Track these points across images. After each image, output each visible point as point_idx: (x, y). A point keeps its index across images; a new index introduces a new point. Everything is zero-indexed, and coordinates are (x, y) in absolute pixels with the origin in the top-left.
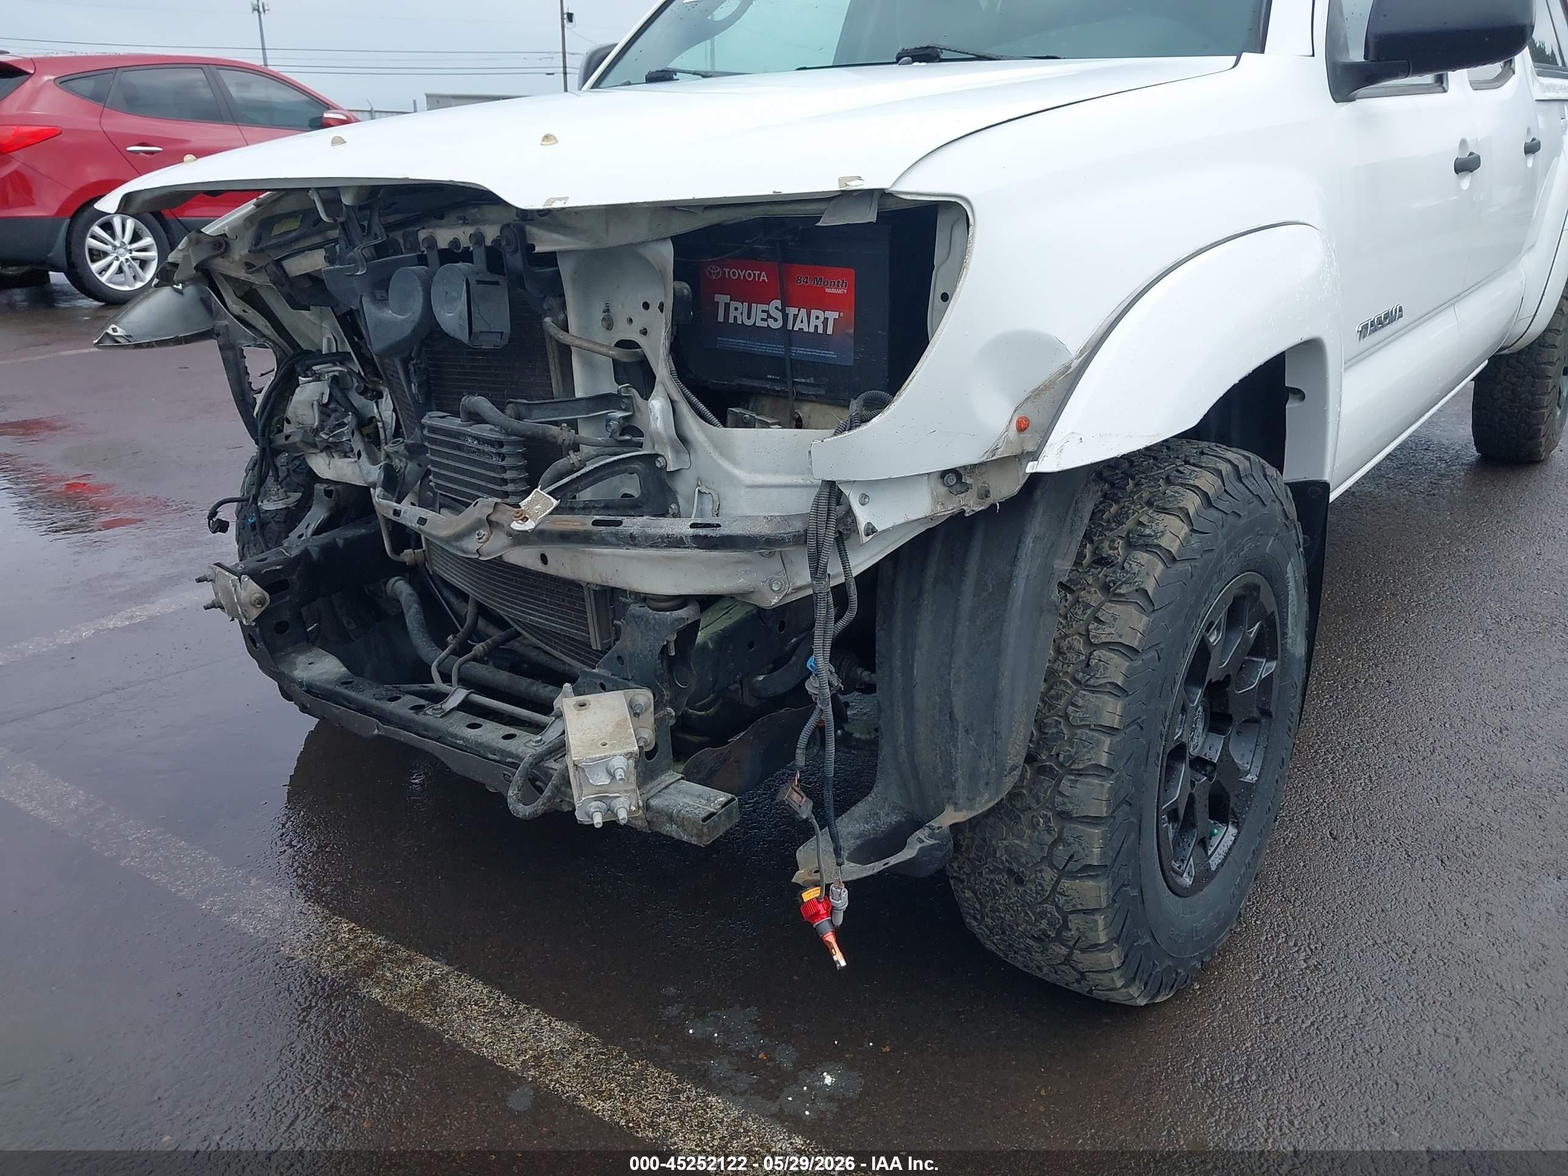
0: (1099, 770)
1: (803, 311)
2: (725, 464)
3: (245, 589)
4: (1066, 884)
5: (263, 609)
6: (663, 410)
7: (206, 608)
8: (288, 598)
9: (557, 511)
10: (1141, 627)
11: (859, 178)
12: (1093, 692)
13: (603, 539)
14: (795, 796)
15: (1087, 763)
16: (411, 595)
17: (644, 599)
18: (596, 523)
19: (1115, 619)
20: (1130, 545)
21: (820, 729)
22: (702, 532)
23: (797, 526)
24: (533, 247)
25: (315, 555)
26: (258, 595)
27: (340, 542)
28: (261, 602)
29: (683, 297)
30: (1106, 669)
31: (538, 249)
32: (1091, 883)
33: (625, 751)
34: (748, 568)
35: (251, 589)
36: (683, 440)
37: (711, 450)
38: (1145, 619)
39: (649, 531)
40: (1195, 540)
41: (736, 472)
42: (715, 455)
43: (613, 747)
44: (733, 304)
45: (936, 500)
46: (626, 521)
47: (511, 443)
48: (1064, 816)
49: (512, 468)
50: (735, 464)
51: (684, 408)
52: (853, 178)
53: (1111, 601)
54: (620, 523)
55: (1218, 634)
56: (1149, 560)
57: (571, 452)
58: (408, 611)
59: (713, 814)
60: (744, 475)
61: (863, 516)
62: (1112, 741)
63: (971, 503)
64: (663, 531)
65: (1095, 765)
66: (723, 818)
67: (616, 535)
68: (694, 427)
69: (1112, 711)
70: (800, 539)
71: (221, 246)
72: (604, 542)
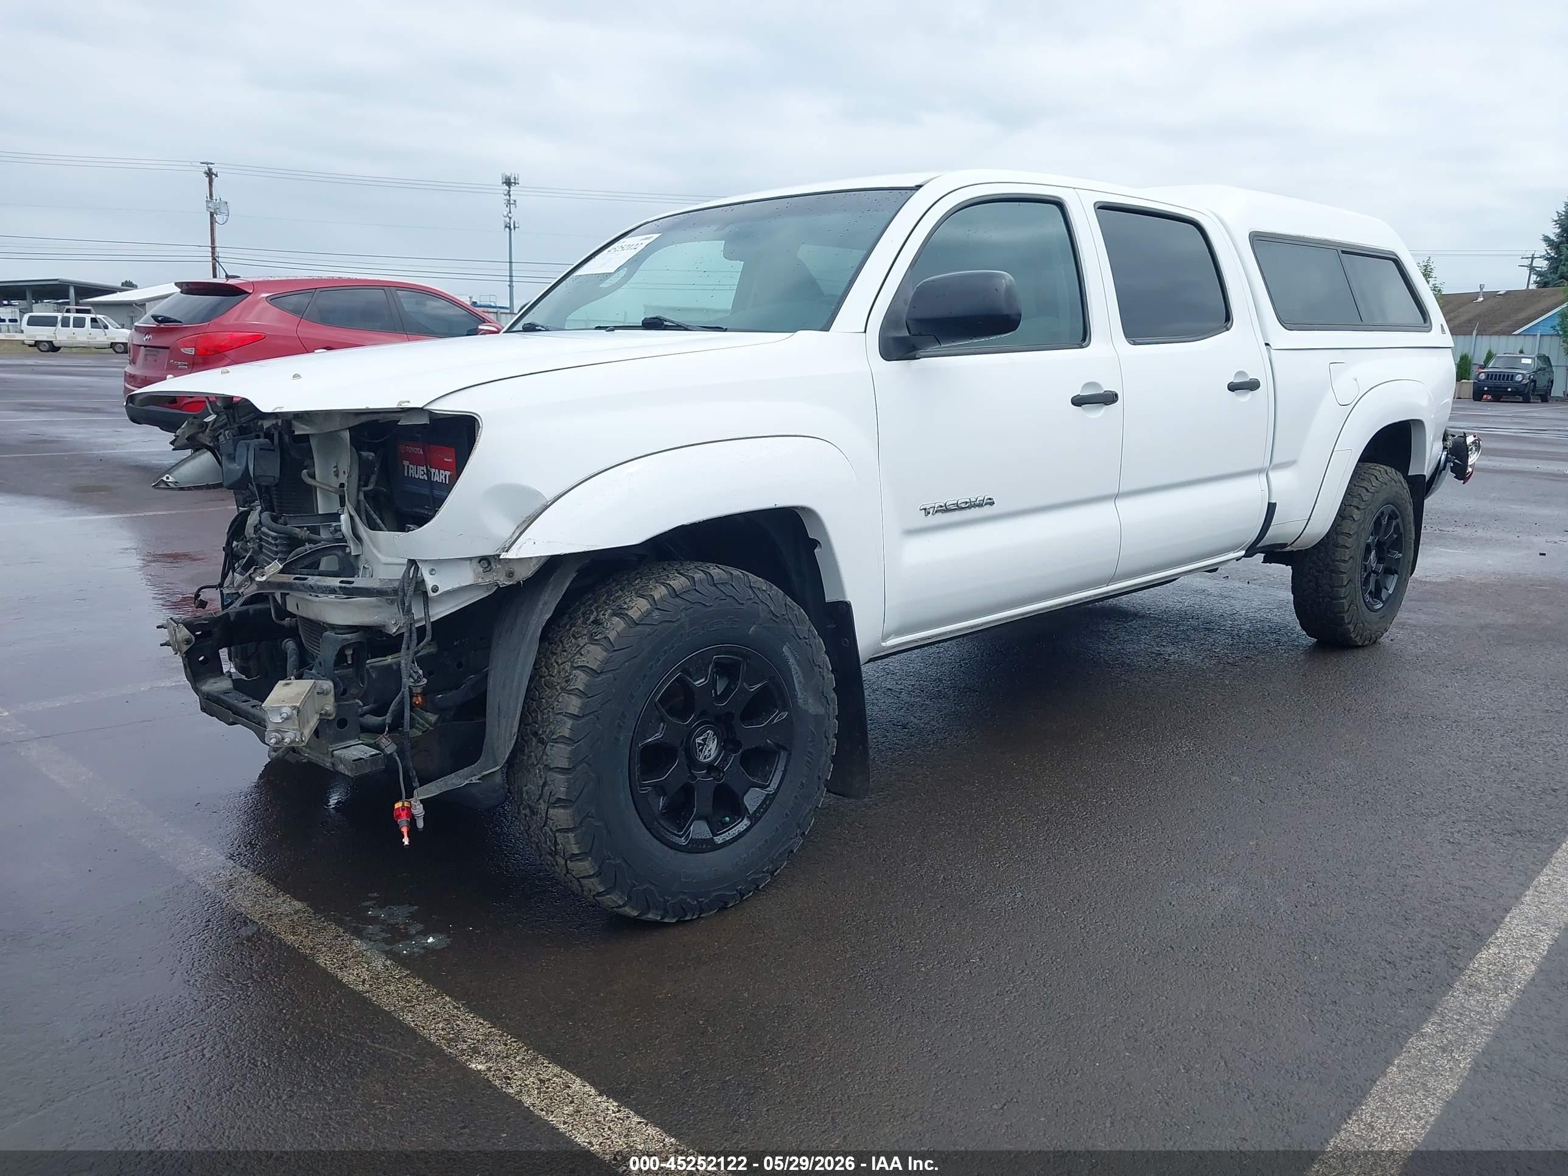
0: (562, 739)
1: (437, 470)
2: (375, 551)
3: (180, 632)
4: (551, 811)
5: (189, 646)
6: (346, 521)
7: (161, 645)
8: (210, 642)
9: (282, 572)
10: (599, 657)
11: (409, 402)
12: (568, 694)
13: (298, 587)
14: (384, 740)
15: (558, 735)
16: (294, 649)
17: (333, 627)
18: (296, 579)
19: (588, 653)
20: (614, 614)
21: (401, 703)
22: (343, 585)
23: (396, 584)
24: (294, 432)
25: (232, 619)
26: (187, 637)
27: (251, 612)
28: (188, 642)
29: (369, 460)
30: (576, 680)
31: (296, 433)
32: (562, 811)
33: (291, 705)
34: (379, 610)
35: (185, 633)
36: (358, 538)
37: (369, 543)
38: (605, 654)
39: (318, 583)
40: (656, 614)
41: (379, 556)
42: (372, 548)
43: (287, 703)
44: (411, 466)
45: (477, 576)
46: (310, 577)
47: (281, 538)
48: (547, 768)
49: (280, 552)
50: (380, 552)
51: (357, 519)
52: (403, 402)
53: (592, 644)
54: (306, 579)
55: (705, 680)
56: (618, 621)
57: (307, 544)
58: (291, 657)
59: (362, 759)
60: (383, 558)
61: (430, 581)
62: (573, 723)
63: (502, 580)
64: (325, 584)
65: (562, 736)
66: (369, 763)
67: (303, 585)
68: (363, 531)
69: (574, 704)
70: (395, 591)
71: (203, 426)
72: (298, 589)
